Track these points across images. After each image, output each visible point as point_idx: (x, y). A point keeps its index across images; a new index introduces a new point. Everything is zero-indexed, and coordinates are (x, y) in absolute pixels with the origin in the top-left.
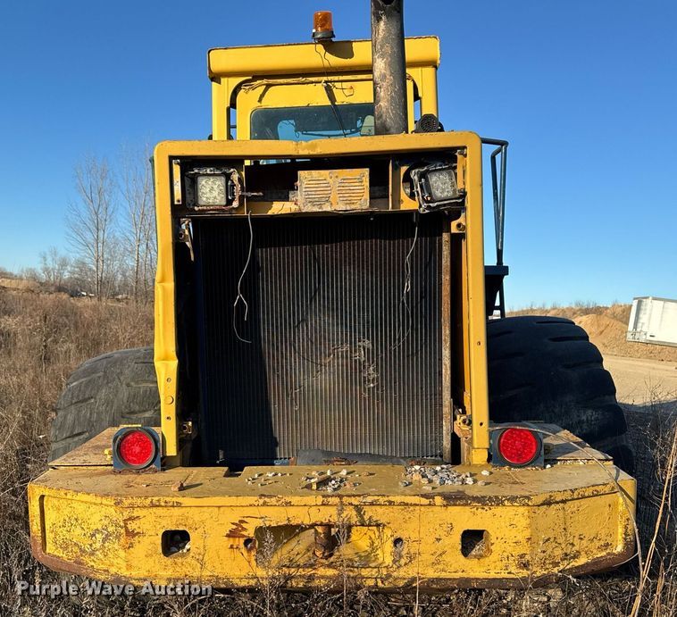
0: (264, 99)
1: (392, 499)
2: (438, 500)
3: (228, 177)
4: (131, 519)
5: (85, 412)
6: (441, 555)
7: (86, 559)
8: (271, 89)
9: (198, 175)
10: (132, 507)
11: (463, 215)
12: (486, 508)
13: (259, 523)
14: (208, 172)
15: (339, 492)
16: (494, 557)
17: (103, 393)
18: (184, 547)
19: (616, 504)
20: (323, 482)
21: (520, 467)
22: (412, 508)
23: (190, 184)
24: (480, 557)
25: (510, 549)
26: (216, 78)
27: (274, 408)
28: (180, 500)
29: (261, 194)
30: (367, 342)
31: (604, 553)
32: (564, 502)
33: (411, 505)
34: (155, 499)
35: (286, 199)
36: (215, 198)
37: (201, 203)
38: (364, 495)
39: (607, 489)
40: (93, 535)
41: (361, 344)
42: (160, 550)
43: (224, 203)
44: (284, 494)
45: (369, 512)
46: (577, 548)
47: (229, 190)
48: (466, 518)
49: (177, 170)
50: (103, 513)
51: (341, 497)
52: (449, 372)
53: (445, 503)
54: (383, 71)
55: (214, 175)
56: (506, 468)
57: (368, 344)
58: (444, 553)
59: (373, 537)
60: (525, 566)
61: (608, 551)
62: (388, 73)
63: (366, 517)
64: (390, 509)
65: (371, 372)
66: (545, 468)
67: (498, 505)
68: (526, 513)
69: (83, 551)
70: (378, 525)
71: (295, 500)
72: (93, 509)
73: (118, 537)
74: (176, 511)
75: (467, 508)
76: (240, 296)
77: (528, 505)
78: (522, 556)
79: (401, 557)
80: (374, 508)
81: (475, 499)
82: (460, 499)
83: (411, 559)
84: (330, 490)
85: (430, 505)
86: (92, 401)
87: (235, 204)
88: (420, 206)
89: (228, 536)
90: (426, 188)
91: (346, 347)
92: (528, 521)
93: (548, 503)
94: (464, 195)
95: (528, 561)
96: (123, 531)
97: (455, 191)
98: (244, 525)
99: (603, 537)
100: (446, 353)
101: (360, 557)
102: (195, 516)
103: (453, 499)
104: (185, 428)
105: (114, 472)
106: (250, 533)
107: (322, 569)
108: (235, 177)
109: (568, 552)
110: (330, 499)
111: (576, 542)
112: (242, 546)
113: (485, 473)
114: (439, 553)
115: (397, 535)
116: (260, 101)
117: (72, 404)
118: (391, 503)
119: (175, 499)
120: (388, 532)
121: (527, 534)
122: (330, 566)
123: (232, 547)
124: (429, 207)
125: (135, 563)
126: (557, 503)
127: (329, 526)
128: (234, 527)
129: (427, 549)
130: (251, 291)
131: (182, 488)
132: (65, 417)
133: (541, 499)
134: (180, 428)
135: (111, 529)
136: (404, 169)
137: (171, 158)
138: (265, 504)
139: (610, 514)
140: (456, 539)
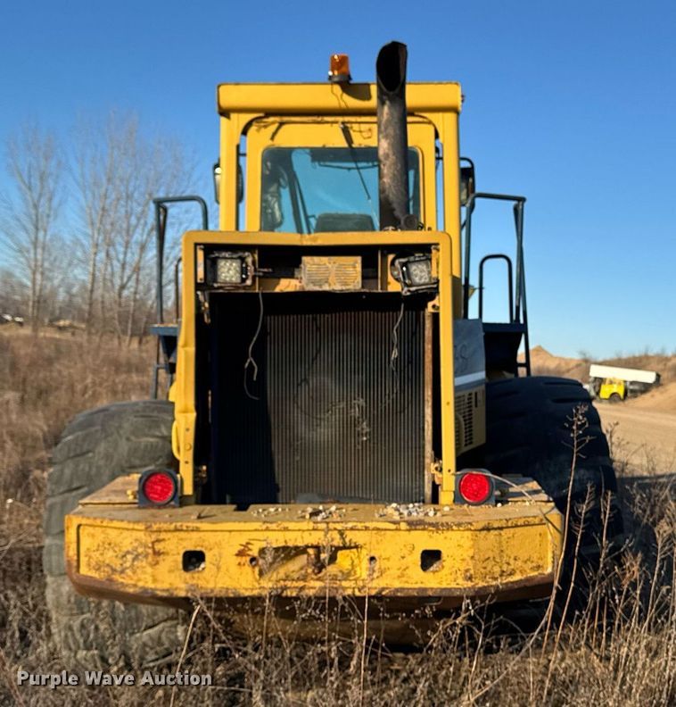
0: (277, 137)
1: (367, 524)
2: (403, 526)
3: (243, 260)
4: (158, 541)
5: (83, 466)
6: (405, 570)
7: (117, 577)
8: (285, 127)
9: (218, 258)
10: (159, 531)
11: (437, 297)
12: (440, 532)
13: (263, 545)
14: (227, 255)
15: (327, 520)
16: (445, 571)
17: (102, 447)
18: (199, 567)
19: (546, 534)
20: (315, 513)
21: (476, 505)
22: (383, 532)
23: (211, 265)
24: (434, 572)
25: (457, 565)
26: (225, 113)
27: (277, 458)
28: (198, 525)
29: (270, 270)
30: (361, 400)
31: (536, 573)
32: (501, 528)
33: (382, 530)
34: (179, 524)
35: (292, 276)
36: (232, 277)
37: (219, 280)
38: (346, 522)
39: (537, 521)
40: (124, 556)
41: (356, 402)
42: (181, 566)
43: (239, 281)
44: (283, 521)
45: (350, 536)
46: (512, 567)
47: (244, 271)
48: (426, 541)
49: (201, 254)
50: (134, 537)
51: (328, 523)
52: (431, 428)
53: (408, 527)
54: (387, 151)
55: (232, 258)
56: (466, 506)
57: (362, 402)
58: (407, 568)
59: (354, 557)
60: (470, 578)
61: (540, 571)
62: (391, 153)
63: (347, 540)
64: (366, 532)
65: (365, 427)
66: (496, 506)
67: (448, 529)
68: (470, 537)
69: (114, 571)
70: (356, 547)
71: (291, 525)
72: (126, 533)
73: (146, 556)
74: (195, 535)
75: (426, 532)
76: (250, 359)
77: (471, 530)
78: (467, 571)
79: (374, 571)
80: (353, 532)
81: (431, 524)
82: (420, 524)
83: (382, 573)
84: (319, 518)
85: (396, 529)
86: (90, 455)
87: (249, 282)
88: (403, 289)
89: (237, 555)
90: (407, 275)
91: (343, 405)
92: (472, 543)
93: (487, 529)
94: (437, 282)
95: (471, 575)
96: (150, 551)
97: (430, 278)
98: (250, 546)
99: (535, 559)
100: (428, 411)
101: (343, 573)
102: (210, 538)
103: (413, 525)
104: (200, 471)
105: (139, 508)
106: (255, 553)
107: (312, 582)
108: (249, 260)
109: (505, 570)
110: (319, 525)
111: (512, 562)
112: (248, 562)
113: (447, 509)
114: (403, 568)
115: (372, 554)
116: (272, 138)
117: (69, 458)
118: (367, 528)
119: (195, 525)
120: (364, 552)
121: (471, 553)
122: (318, 579)
123: (239, 564)
124: (409, 291)
125: (159, 577)
126: (495, 529)
127: (318, 548)
128: (242, 548)
129: (394, 565)
130: (260, 354)
131: (199, 517)
132: (62, 471)
133: (480, 526)
134: (196, 471)
135: (140, 550)
136: (391, 257)
137: (196, 245)
138: (267, 529)
139: (541, 541)
140: (417, 557)
